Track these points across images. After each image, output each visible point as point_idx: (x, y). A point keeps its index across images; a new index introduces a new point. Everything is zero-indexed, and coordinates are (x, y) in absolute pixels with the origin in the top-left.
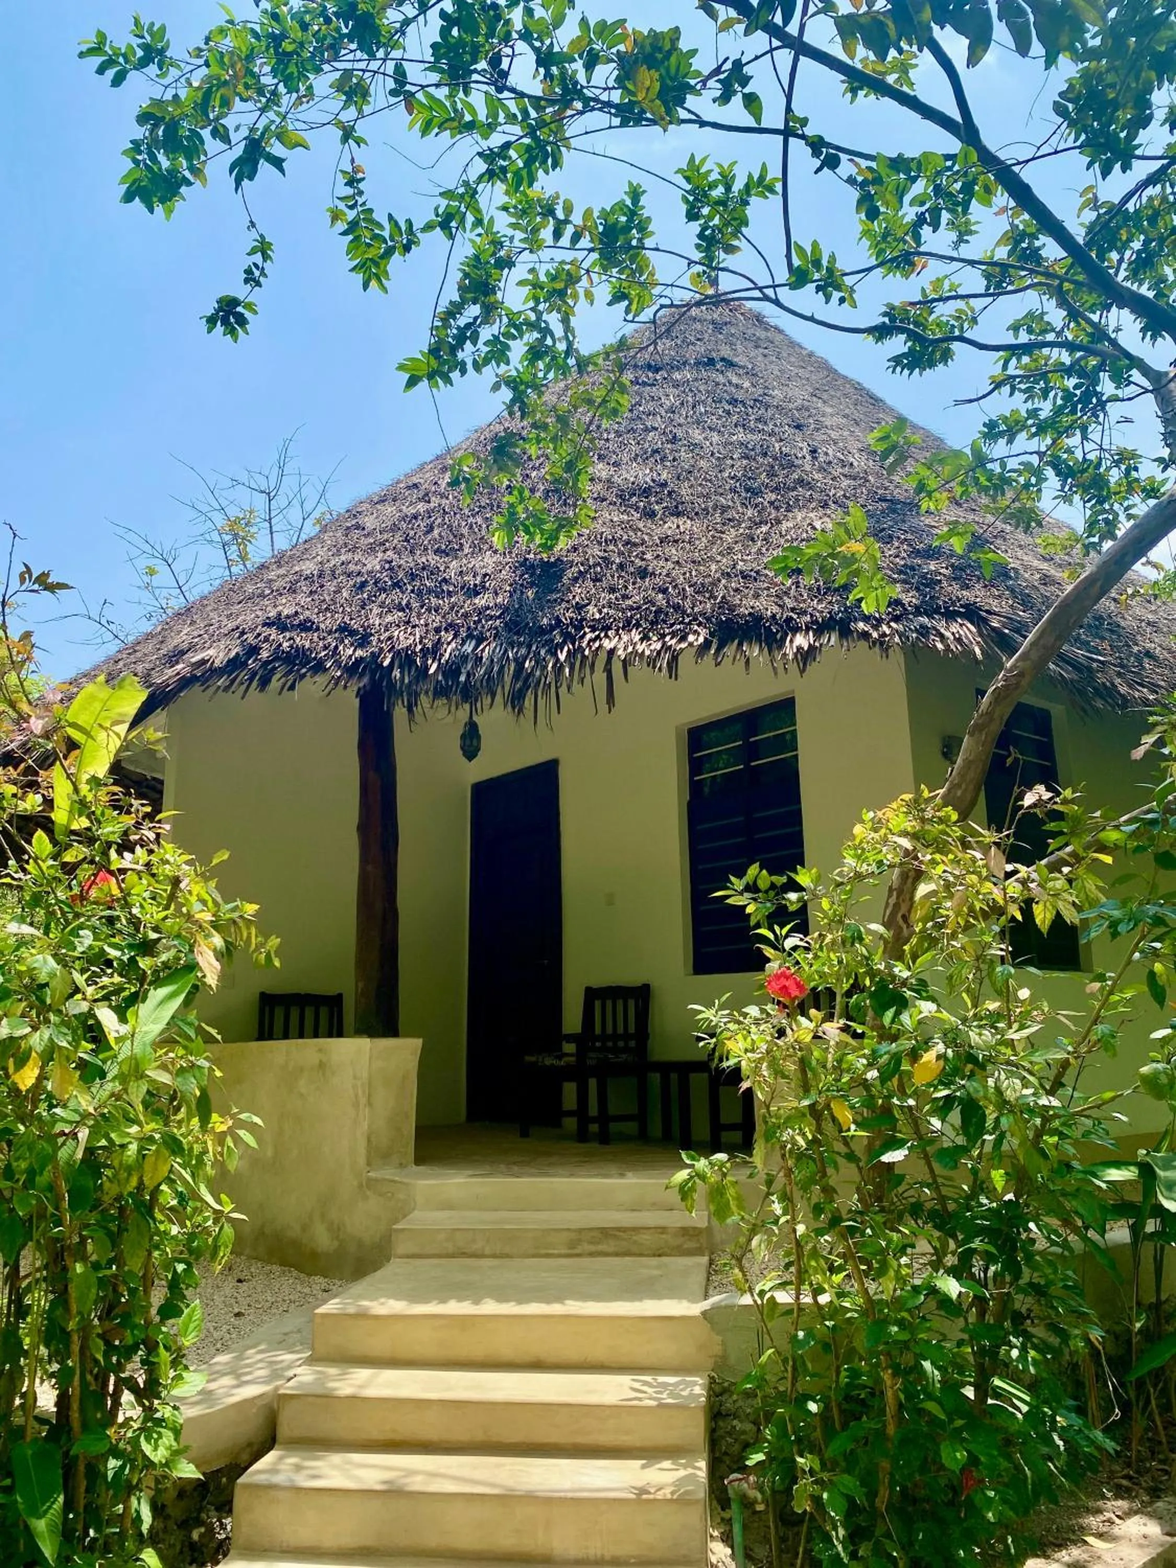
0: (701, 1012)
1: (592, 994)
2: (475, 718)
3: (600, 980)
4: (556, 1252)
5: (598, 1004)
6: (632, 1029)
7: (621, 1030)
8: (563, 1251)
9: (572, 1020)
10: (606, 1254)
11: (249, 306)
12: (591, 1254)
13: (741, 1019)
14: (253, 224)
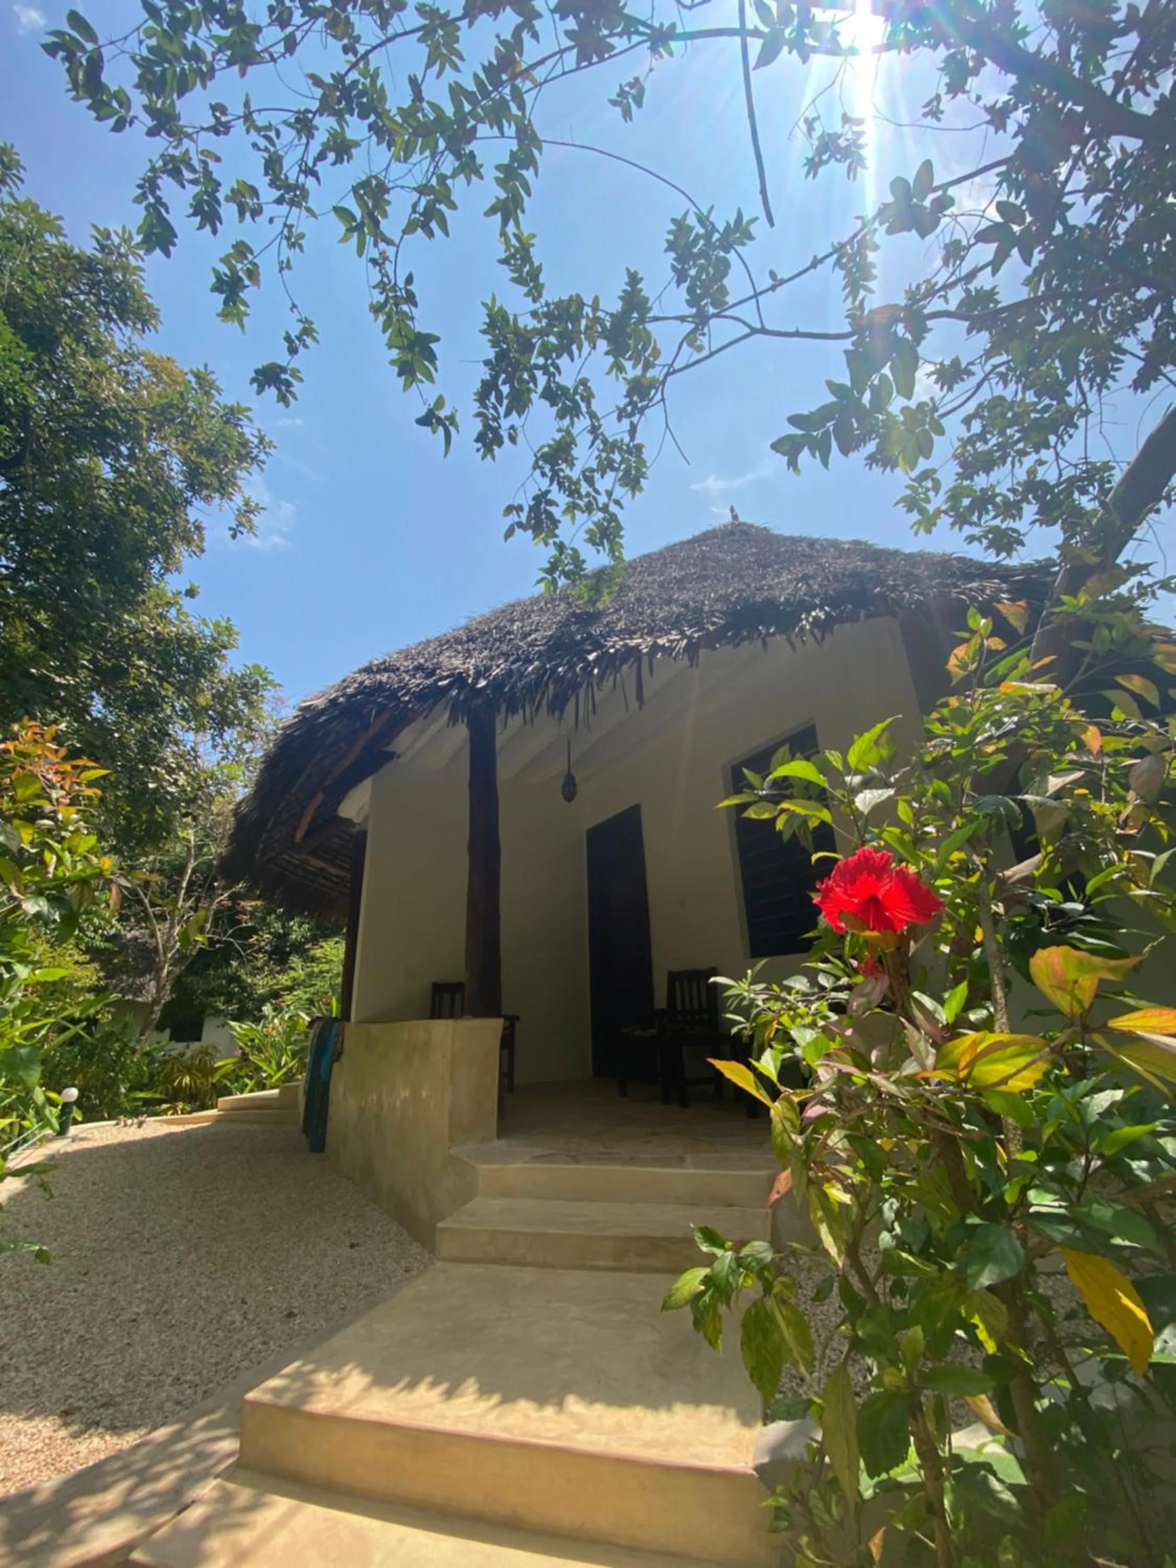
0: (729, 987)
1: (674, 978)
2: (572, 771)
3: (678, 966)
4: (601, 1263)
5: (678, 985)
6: (705, 1005)
7: (696, 1006)
8: (610, 1263)
9: (660, 999)
10: (656, 1270)
11: (295, 373)
12: (641, 1269)
13: (784, 995)
14: (294, 306)
